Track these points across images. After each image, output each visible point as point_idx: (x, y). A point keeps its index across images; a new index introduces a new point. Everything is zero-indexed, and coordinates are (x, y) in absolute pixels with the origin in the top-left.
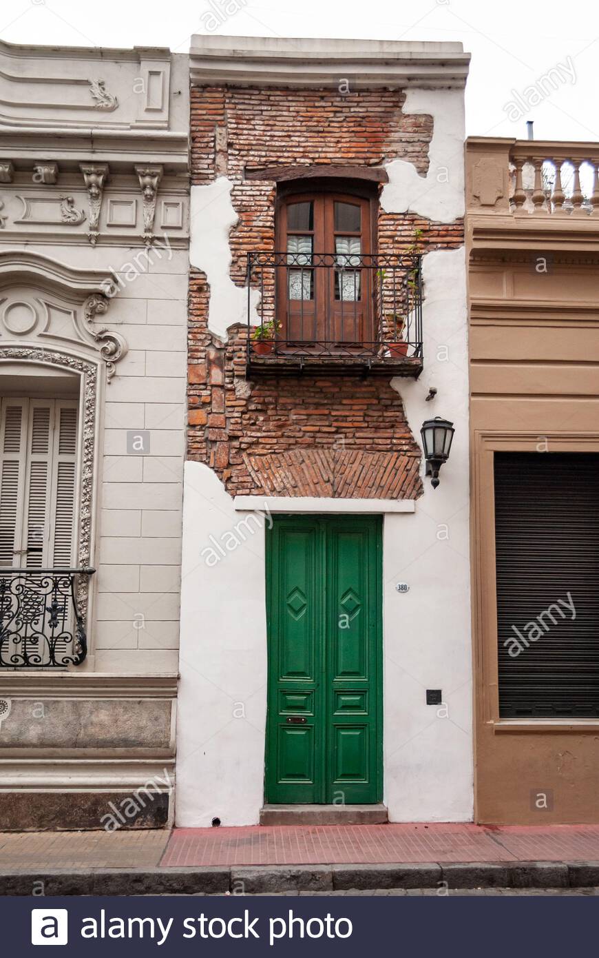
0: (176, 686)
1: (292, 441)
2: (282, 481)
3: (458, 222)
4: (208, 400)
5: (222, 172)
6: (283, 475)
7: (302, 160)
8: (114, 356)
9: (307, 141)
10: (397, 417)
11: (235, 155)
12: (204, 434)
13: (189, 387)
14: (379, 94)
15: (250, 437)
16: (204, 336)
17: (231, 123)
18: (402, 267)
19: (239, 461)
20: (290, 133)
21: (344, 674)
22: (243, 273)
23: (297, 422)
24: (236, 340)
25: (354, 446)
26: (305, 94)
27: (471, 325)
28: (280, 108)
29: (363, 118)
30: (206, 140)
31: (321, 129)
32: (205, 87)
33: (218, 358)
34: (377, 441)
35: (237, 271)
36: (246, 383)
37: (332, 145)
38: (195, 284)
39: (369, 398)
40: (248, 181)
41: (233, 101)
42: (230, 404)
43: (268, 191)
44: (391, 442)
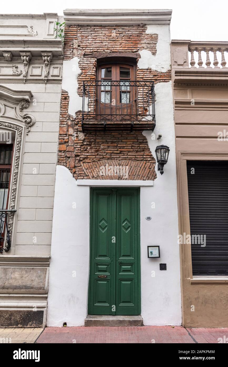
0: (49, 262)
1: (101, 157)
2: (97, 173)
3: (168, 72)
4: (67, 141)
5: (75, 55)
6: (98, 171)
7: (107, 51)
8: (30, 124)
9: (109, 44)
10: (145, 147)
11: (81, 49)
12: (65, 154)
13: (60, 136)
14: (137, 27)
15: (84, 155)
16: (66, 116)
17: (79, 38)
19: (79, 165)
20: (102, 41)
21: (124, 256)
22: (82, 92)
23: (103, 149)
24: (79, 117)
25: (128, 159)
26: (108, 28)
27: (175, 110)
28: (99, 33)
29: (131, 35)
30: (69, 44)
31: (114, 40)
32: (70, 26)
33: (72, 124)
34: (137, 156)
35: (80, 91)
36: (83, 134)
37: (118, 45)
38: (63, 96)
39: (133, 139)
40: (85, 58)
41: (80, 31)
42: (76, 142)
43: (93, 62)
44: (143, 157)
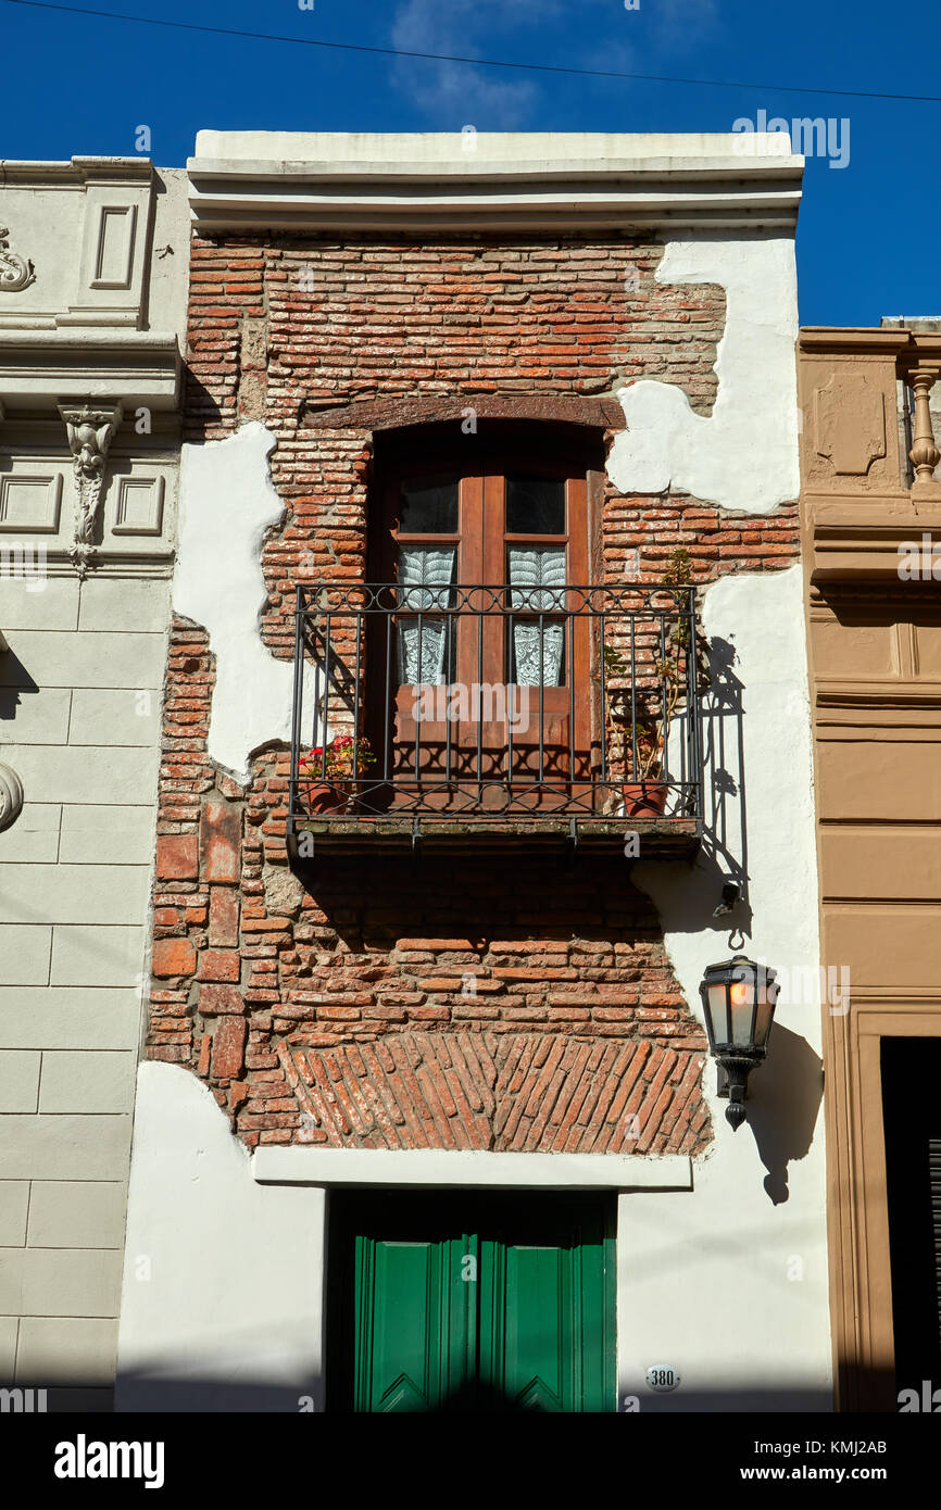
1: (396, 1013)
2: (369, 1111)
3: (785, 511)
4: (200, 918)
5: (252, 413)
6: (373, 1095)
7: (432, 385)
9: (442, 345)
10: (649, 954)
11: (283, 377)
12: (187, 996)
13: (159, 886)
15: (297, 1003)
16: (198, 769)
17: (277, 310)
18: (657, 612)
19: (269, 1061)
20: (404, 328)
22: (291, 629)
23: (408, 968)
24: (271, 776)
25: (545, 1026)
27: (820, 740)
28: (386, 277)
29: (569, 294)
30: (219, 346)
31: (475, 318)
33: (229, 820)
34: (597, 1012)
35: (278, 624)
36: (292, 879)
37: (498, 350)
38: (182, 654)
40: (308, 431)
41: (282, 264)
42: (251, 925)
43: (352, 450)
44: (633, 1015)
